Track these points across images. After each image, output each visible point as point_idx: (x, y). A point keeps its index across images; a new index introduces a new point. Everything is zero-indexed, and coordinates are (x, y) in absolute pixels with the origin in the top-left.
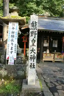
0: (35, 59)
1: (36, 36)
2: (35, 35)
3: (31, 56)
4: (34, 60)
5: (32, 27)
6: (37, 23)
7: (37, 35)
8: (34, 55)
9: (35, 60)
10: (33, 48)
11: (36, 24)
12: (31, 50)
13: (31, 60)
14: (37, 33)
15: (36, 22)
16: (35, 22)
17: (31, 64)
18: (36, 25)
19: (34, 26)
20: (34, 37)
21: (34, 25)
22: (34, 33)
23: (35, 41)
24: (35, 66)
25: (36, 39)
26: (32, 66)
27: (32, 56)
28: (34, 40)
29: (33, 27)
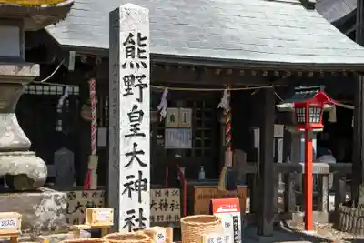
0: (145, 189)
1: (147, 92)
2: (141, 88)
3: (128, 177)
4: (142, 192)
5: (127, 56)
6: (145, 38)
7: (148, 89)
8: (140, 173)
9: (146, 195)
10: (135, 145)
11: (144, 45)
12: (127, 154)
13: (130, 196)
14: (147, 81)
15: (142, 37)
16: (139, 34)
17: (128, 213)
18: (141, 48)
19: (136, 51)
20: (139, 97)
21: (133, 48)
22: (136, 82)
23: (141, 113)
24: (145, 219)
25: (145, 106)
26: (133, 221)
27: (133, 177)
28: (138, 110)
29: (133, 57)
